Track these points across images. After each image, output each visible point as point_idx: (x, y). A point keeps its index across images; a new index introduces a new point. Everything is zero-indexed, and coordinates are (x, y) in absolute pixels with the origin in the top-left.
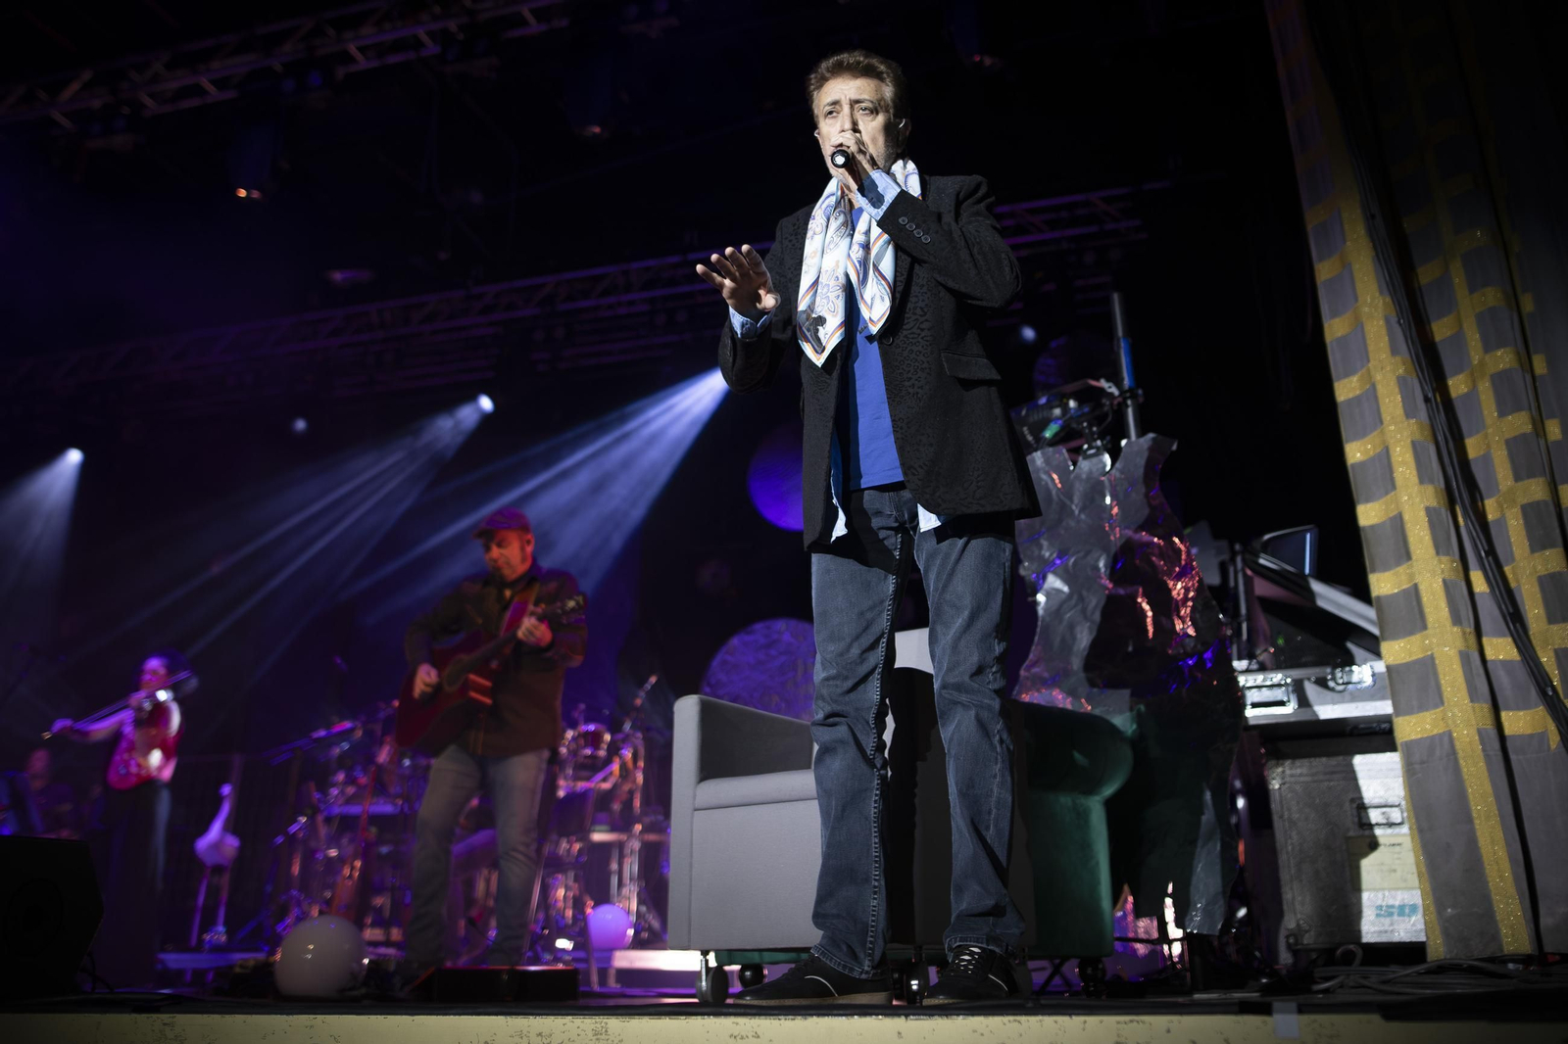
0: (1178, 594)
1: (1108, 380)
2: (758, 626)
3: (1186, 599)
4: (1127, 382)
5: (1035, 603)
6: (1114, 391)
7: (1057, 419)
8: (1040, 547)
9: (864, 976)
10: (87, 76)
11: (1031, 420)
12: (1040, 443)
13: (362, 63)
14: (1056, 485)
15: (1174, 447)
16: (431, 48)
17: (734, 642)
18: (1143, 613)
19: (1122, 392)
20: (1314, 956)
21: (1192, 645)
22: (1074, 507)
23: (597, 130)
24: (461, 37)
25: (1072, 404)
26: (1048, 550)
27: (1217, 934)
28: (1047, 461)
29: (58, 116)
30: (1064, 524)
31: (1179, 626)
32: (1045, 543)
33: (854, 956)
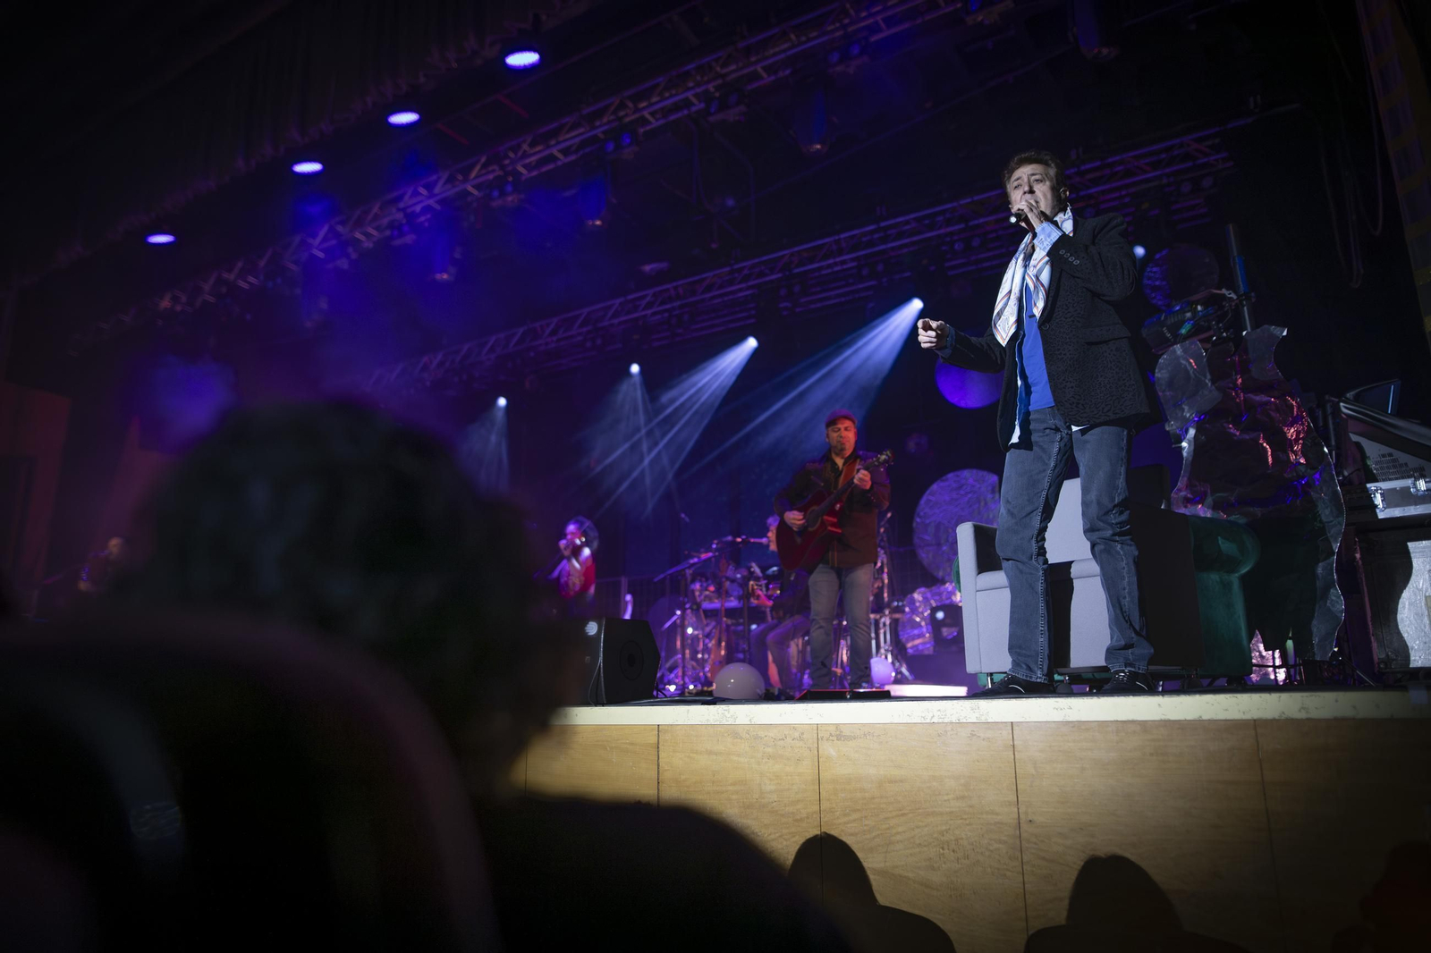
0: (1292, 436)
1: (1228, 290)
2: (950, 475)
3: (1297, 440)
4: (1242, 289)
5: (1181, 449)
6: (1233, 296)
7: (1190, 319)
8: (1183, 410)
9: (1039, 680)
10: (483, 159)
11: (1169, 322)
12: (1178, 339)
13: (655, 123)
14: (1192, 367)
15: (1285, 333)
16: (698, 106)
17: (934, 487)
18: (1265, 449)
19: (1239, 296)
20: (1399, 676)
21: (1303, 470)
22: (1207, 381)
23: (819, 147)
24: (717, 95)
25: (1199, 308)
26: (1188, 412)
27: (1328, 660)
28: (1185, 351)
29: (470, 188)
30: (1200, 393)
31: (1292, 457)
32: (1186, 408)
33: (1030, 669)
